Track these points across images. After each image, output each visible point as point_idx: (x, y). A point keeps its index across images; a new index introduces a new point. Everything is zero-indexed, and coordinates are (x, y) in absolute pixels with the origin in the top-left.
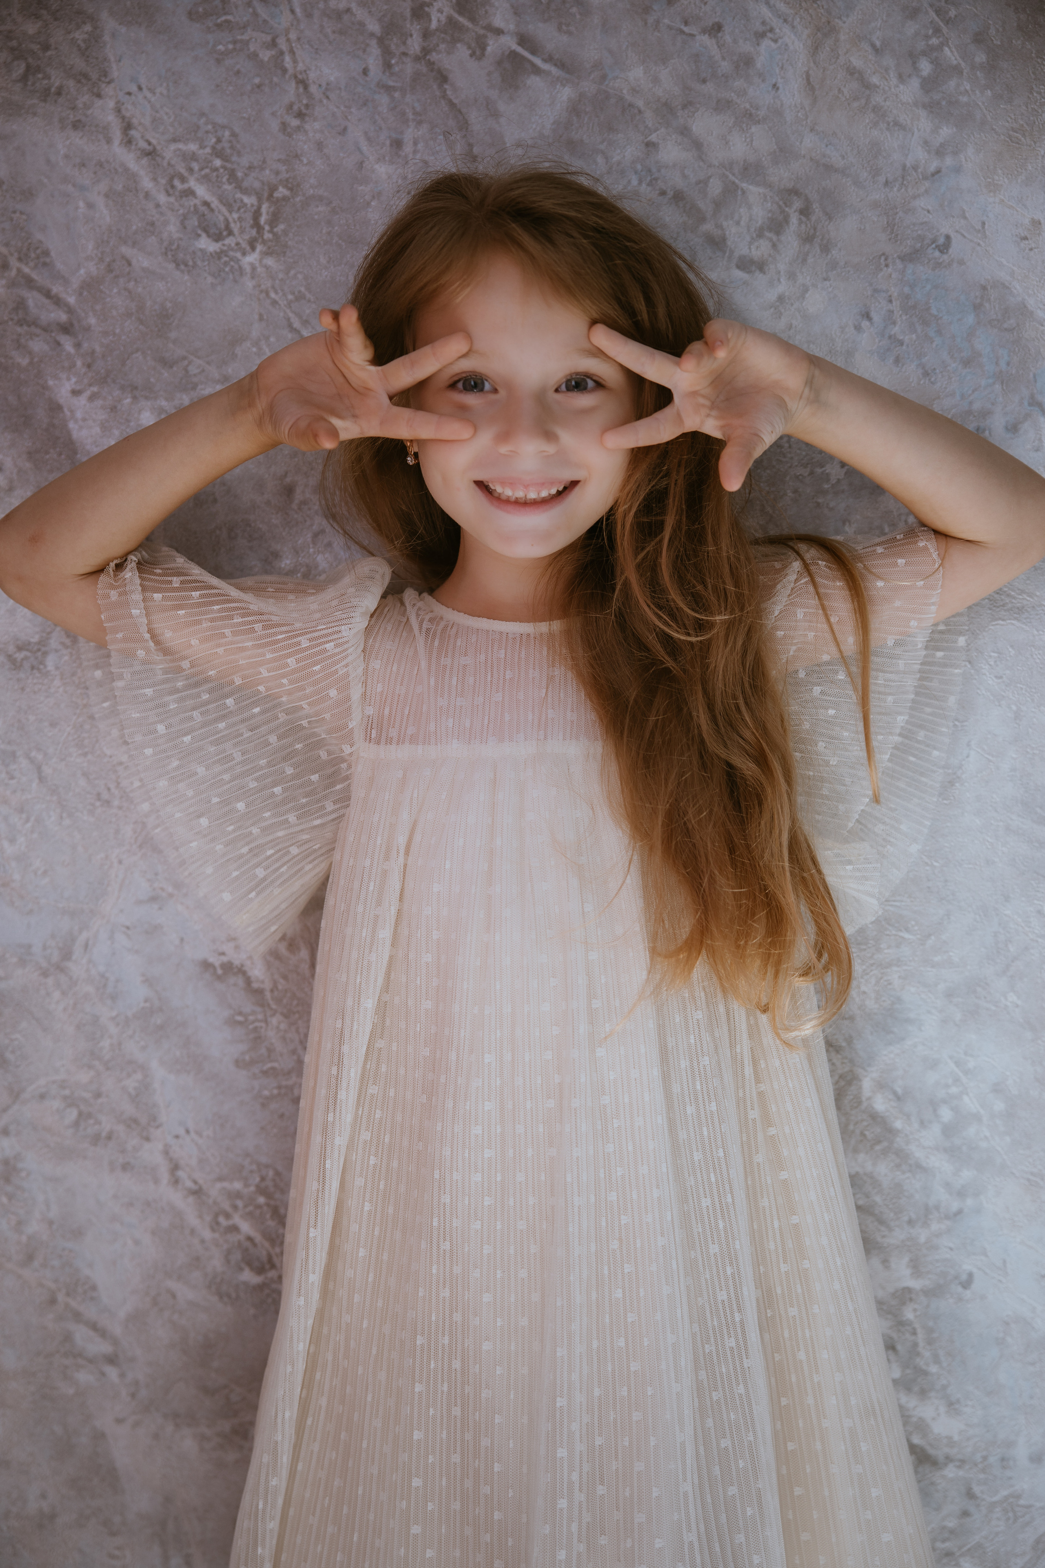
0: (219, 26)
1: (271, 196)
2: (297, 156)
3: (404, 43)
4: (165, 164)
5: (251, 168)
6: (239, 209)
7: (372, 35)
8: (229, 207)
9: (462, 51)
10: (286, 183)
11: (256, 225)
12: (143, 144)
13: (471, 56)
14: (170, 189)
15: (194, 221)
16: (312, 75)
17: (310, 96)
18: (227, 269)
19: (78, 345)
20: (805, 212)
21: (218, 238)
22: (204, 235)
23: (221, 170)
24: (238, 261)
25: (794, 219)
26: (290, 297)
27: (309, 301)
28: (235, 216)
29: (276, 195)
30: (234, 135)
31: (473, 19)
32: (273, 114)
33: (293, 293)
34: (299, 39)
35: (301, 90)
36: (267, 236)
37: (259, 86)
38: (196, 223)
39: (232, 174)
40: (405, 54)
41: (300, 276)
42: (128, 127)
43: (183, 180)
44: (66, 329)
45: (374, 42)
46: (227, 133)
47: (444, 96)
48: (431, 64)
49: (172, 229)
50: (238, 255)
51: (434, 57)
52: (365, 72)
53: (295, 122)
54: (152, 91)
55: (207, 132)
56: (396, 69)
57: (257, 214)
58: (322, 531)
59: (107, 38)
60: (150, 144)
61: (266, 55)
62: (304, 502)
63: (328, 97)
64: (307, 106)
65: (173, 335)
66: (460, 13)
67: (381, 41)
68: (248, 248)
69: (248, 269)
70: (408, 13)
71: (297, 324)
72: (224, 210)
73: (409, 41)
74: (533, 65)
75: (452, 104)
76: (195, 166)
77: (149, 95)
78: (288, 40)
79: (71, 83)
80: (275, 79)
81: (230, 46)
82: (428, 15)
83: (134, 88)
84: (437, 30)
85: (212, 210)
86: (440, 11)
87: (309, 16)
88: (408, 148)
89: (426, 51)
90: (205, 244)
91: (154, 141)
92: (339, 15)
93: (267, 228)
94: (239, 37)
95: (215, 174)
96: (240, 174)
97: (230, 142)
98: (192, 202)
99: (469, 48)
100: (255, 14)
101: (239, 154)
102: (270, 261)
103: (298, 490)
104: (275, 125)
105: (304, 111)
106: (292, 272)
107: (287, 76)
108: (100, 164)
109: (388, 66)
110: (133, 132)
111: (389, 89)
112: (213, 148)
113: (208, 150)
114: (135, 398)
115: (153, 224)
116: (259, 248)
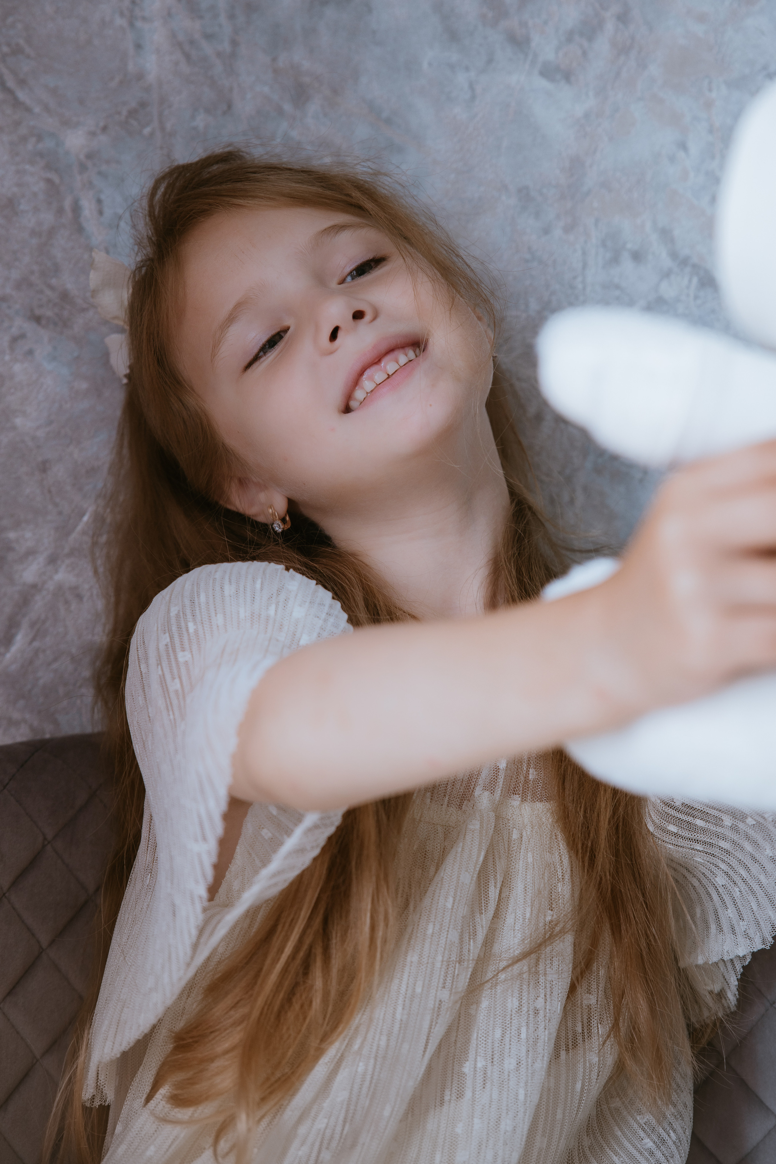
20: (623, 18)
25: (610, 26)
27: (28, 57)
33: (9, 45)
41: (20, 26)
58: (22, 336)
106: (10, 20)
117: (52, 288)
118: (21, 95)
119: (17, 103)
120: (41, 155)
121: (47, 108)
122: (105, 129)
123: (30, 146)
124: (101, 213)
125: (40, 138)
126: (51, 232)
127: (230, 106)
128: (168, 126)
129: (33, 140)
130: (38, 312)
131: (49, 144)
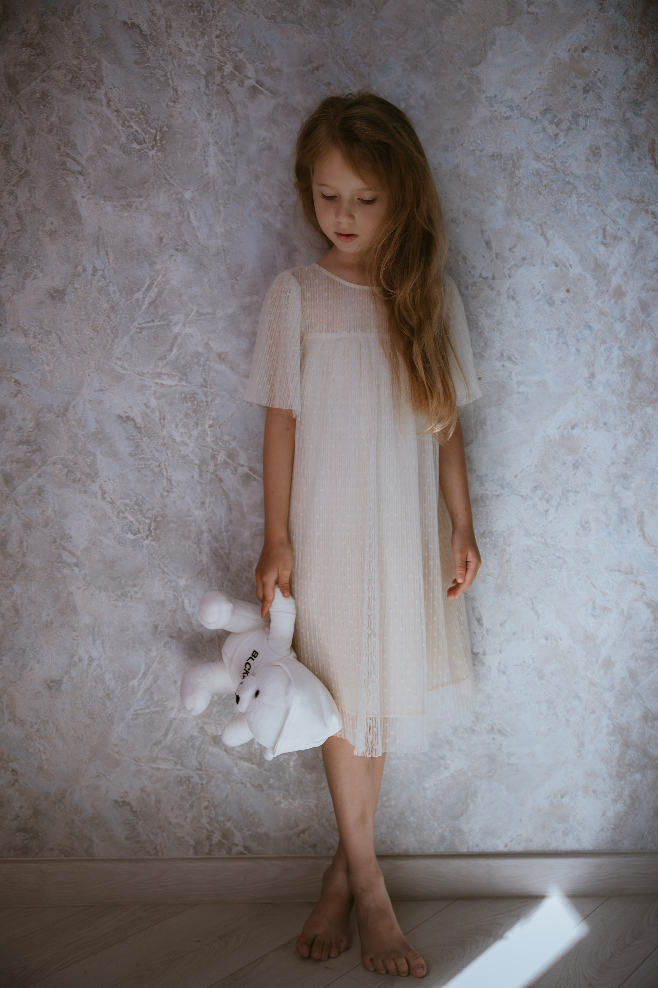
0: (140, 459)
1: (155, 520)
2: (166, 506)
3: (208, 468)
4: (117, 507)
5: (149, 509)
6: (143, 524)
7: (196, 464)
8: (140, 523)
9: (229, 472)
10: (161, 516)
11: (149, 530)
12: (110, 500)
13: (232, 473)
14: (118, 516)
15: (126, 528)
16: (173, 478)
17: (172, 485)
18: (138, 545)
19: (80, 571)
21: (135, 534)
22: (130, 533)
23: (138, 510)
24: (142, 543)
26: (160, 556)
28: (142, 526)
29: (157, 519)
30: (143, 497)
31: (233, 461)
32: (158, 491)
34: (169, 464)
35: (169, 482)
36: (153, 534)
37: (153, 481)
38: (127, 528)
39: (141, 512)
40: (207, 472)
42: (104, 493)
43: (123, 513)
44: (76, 565)
45: (196, 467)
46: (140, 497)
47: (221, 487)
48: (216, 475)
49: (118, 530)
50: (142, 540)
51: (218, 473)
52: (193, 477)
53: (165, 494)
54: (113, 480)
55: (133, 496)
56: (204, 476)
57: (150, 526)
58: (168, 642)
59: (98, 461)
60: (111, 499)
61: (157, 470)
62: (161, 632)
63: (178, 486)
64: (171, 488)
65: (116, 569)
66: (228, 458)
67: (199, 467)
68: (146, 538)
69: (145, 546)
70: (209, 457)
71: (162, 566)
72: (138, 524)
73: (209, 467)
74: (254, 478)
75: (223, 490)
76: (128, 508)
77: (113, 482)
78: (165, 465)
79: (84, 477)
80: (159, 478)
81: (144, 466)
82: (217, 458)
83: (107, 479)
84: (220, 464)
85: (133, 524)
86: (221, 457)
87: (173, 457)
88: (207, 505)
89: (215, 471)
90: (130, 536)
91: (113, 499)
92: (184, 457)
93: (153, 531)
94: (147, 463)
95: (135, 511)
96: (144, 512)
97: (142, 500)
98: (125, 521)
99: (231, 471)
100: (153, 455)
101: (145, 504)
102: (153, 543)
103: (160, 627)
104: (158, 495)
105: (169, 490)
106: (162, 548)
107: (164, 477)
108: (93, 506)
109: (201, 476)
110: (105, 495)
111: (201, 484)
112: (135, 502)
113: (133, 502)
114: (100, 591)
115: (111, 528)
116: (150, 538)
117: (176, 627)
118: (166, 570)
119: (164, 572)
120: (172, 587)
121: (173, 573)
122: (191, 578)
123: (168, 585)
124: (190, 603)
125: (171, 582)
126: (176, 610)
127: (229, 569)
128: (210, 576)
129: (169, 583)
130: (172, 635)
131: (174, 584)
